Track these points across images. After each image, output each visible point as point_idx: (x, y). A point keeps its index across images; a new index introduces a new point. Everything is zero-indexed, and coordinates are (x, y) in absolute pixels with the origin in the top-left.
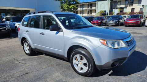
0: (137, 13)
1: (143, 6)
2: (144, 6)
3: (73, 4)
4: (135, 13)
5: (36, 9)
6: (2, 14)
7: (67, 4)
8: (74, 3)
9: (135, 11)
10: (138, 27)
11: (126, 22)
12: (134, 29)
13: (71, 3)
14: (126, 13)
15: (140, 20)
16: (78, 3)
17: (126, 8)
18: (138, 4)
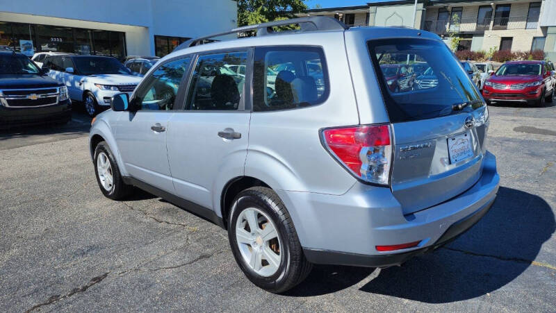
0: (521, 54)
1: (545, 29)
2: (549, 30)
3: (282, 14)
4: (514, 56)
5: (147, 28)
6: (22, 42)
7: (262, 12)
8: (289, 8)
9: (515, 48)
10: (534, 110)
11: (489, 88)
12: (521, 114)
13: (277, 9)
14: (481, 55)
15: (543, 83)
16: (303, 10)
17: (482, 34)
18: (524, 23)
